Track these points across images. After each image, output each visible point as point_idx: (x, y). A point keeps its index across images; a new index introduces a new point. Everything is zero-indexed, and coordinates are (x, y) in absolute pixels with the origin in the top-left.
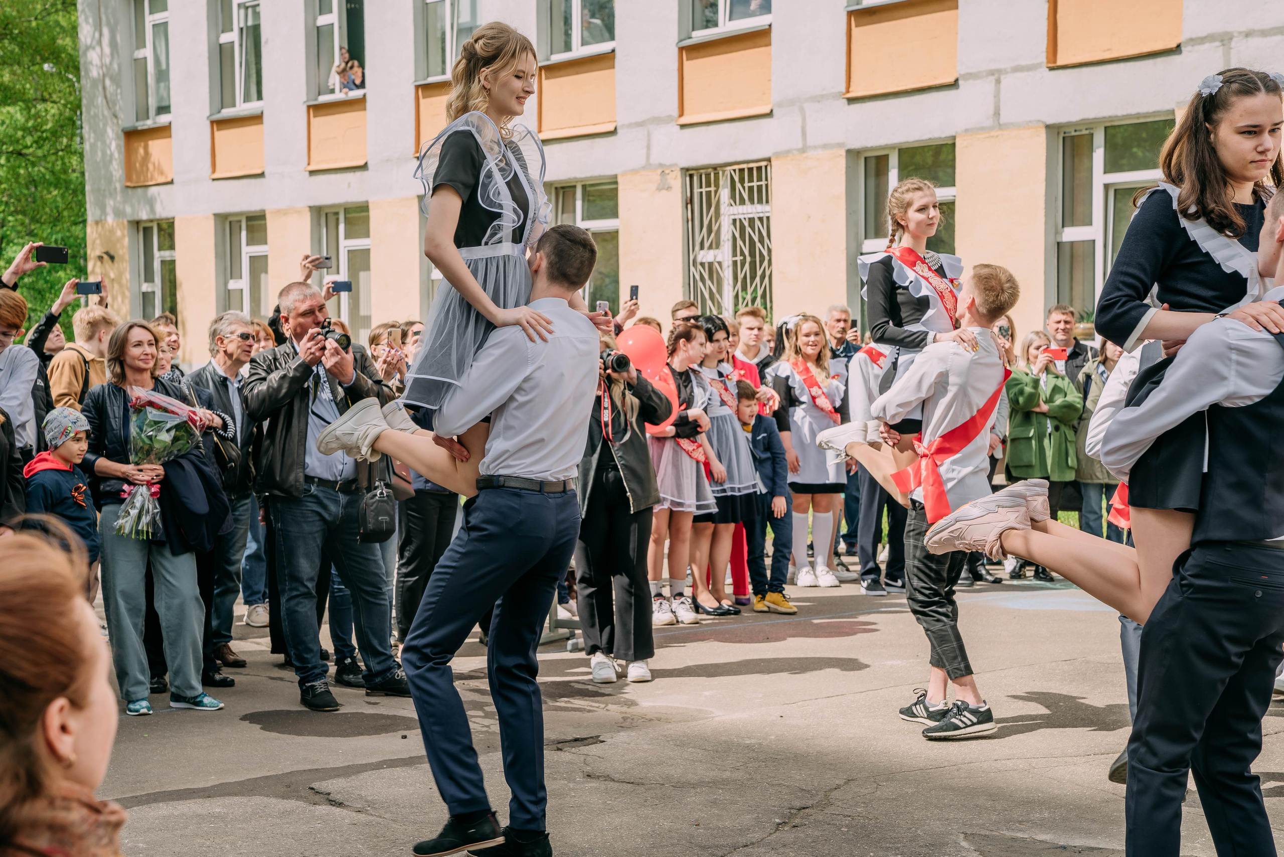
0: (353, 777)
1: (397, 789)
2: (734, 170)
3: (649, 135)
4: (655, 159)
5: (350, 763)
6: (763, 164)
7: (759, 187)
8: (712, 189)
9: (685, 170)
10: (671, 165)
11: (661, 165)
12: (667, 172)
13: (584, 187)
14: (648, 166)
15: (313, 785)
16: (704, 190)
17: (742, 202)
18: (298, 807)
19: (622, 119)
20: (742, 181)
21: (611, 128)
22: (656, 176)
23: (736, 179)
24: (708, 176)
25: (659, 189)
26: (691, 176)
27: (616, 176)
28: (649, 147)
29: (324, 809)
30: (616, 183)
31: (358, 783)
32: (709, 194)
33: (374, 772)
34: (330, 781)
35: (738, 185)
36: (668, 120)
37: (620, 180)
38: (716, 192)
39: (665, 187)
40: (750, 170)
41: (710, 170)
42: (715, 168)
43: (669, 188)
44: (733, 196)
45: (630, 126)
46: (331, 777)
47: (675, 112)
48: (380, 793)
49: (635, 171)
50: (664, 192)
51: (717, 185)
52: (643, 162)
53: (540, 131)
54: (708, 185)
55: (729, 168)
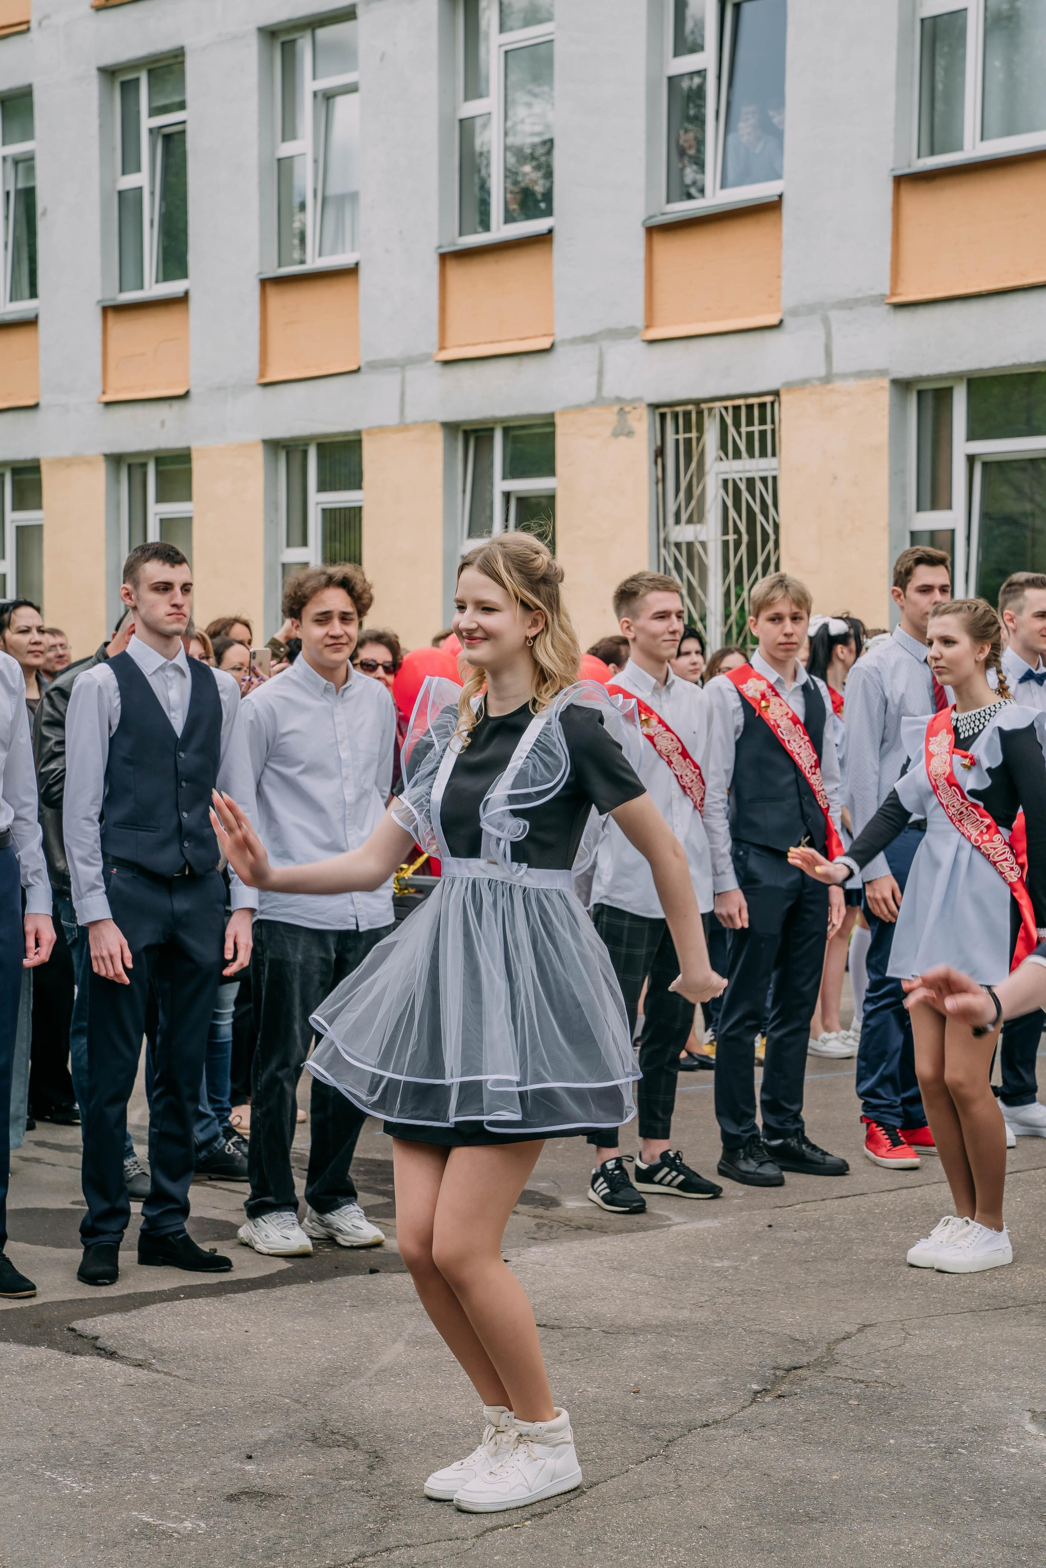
0: (134, 1312)
1: (196, 1331)
2: (726, 408)
3: (601, 355)
4: (609, 391)
5: (132, 1291)
6: (768, 399)
7: (763, 434)
8: (694, 435)
9: (654, 406)
10: (634, 400)
11: (619, 400)
12: (627, 409)
13: (506, 430)
14: (599, 401)
15: (71, 1326)
16: (681, 436)
17: (737, 455)
18: (49, 1359)
19: (562, 331)
20: (737, 425)
21: (545, 343)
22: (610, 416)
23: (729, 420)
24: (687, 414)
25: (616, 434)
26: (663, 416)
27: (552, 415)
28: (600, 373)
29: (86, 1362)
30: (553, 424)
31: (140, 1322)
32: (688, 441)
33: (165, 1304)
34: (99, 1319)
35: (732, 430)
36: (629, 333)
37: (558, 420)
38: (699, 439)
39: (623, 431)
40: (750, 407)
41: (690, 407)
42: (697, 402)
43: (630, 434)
44: (723, 446)
45: (574, 341)
46: (101, 1313)
47: (639, 321)
48: (171, 1337)
49: (580, 408)
50: (623, 439)
51: (700, 429)
52: (592, 395)
53: (442, 348)
54: (688, 430)
55: (718, 404)
